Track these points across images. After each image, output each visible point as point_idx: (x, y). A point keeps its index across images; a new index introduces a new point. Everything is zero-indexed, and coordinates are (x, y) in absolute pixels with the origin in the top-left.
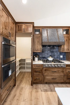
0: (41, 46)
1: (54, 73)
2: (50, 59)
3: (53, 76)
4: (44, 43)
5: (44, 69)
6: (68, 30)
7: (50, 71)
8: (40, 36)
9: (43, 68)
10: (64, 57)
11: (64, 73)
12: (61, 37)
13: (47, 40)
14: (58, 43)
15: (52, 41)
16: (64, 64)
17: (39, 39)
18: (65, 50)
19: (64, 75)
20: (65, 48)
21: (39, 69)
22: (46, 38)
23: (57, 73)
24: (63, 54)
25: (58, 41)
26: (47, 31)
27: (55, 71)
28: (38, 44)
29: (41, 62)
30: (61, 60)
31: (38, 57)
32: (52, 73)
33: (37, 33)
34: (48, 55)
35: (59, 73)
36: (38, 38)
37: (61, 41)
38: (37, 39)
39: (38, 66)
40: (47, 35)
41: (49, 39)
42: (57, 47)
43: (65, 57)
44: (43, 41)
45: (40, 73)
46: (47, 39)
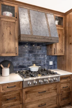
0: (17, 44)
1: (42, 95)
2: (34, 68)
3: (41, 100)
4: (23, 37)
5: (24, 91)
6: (62, 18)
7: (35, 92)
8: (14, 21)
9: (22, 90)
10: (54, 64)
11: (57, 91)
12: (53, 28)
13: (29, 31)
14: (48, 39)
15: (38, 34)
16: (57, 75)
17: (12, 27)
18: (58, 51)
19: (58, 95)
20: (58, 48)
21: (14, 93)
22: (28, 26)
23: (47, 93)
24: (54, 58)
25: (48, 36)
26: (29, 14)
27: (44, 90)
28: (10, 39)
29: (17, 78)
30: (51, 68)
31: (9, 68)
32: (39, 96)
33: (8, 14)
34: (30, 62)
35: (50, 93)
36: (9, 24)
37: (53, 35)
38: (9, 28)
39: (12, 87)
40: (30, 21)
41: (33, 30)
42: (45, 47)
43: (56, 63)
44: (22, 33)
45: (16, 100)
46: (29, 29)
